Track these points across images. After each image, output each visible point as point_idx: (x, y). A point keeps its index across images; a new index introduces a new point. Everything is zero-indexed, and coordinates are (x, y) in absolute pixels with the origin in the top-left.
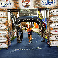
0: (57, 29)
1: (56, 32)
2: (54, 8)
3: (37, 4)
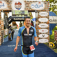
0: (44, 28)
1: (43, 31)
3: (28, 7)
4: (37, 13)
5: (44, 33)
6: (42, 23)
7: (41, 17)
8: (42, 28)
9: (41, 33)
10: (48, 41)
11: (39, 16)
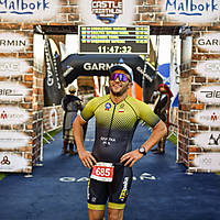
0: (217, 106)
1: (213, 117)
2: (210, 29)
5: (217, 129)
6: (211, 81)
7: (208, 57)
8: (208, 106)
9: (207, 129)
11: (197, 53)
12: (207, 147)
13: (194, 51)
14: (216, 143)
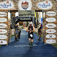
1: (50, 31)
2: (49, 10)
3: (35, 6)
4: (44, 13)
6: (49, 23)
7: (49, 17)
8: (49, 28)
9: (49, 34)
10: (55, 41)
12: (49, 38)
13: (45, 16)
14: (51, 37)
